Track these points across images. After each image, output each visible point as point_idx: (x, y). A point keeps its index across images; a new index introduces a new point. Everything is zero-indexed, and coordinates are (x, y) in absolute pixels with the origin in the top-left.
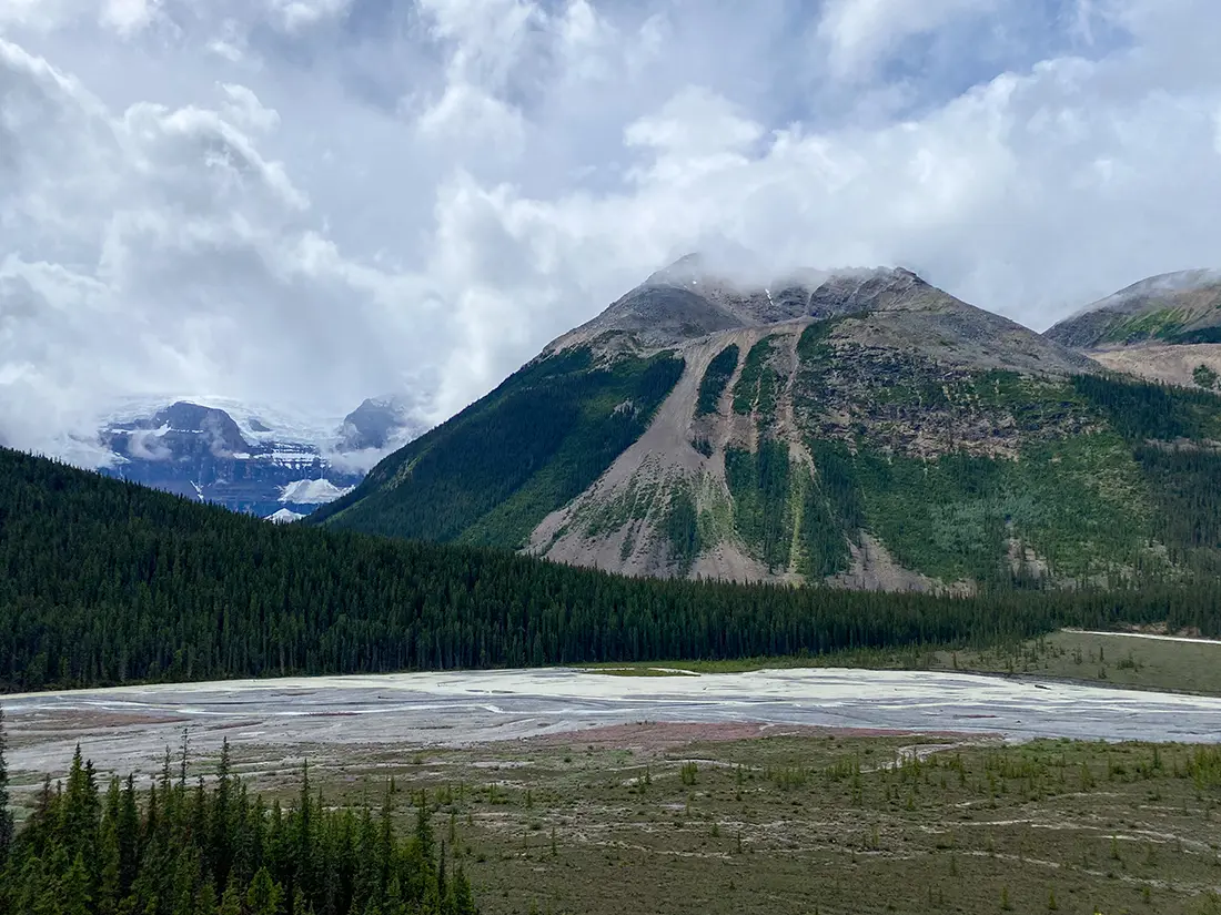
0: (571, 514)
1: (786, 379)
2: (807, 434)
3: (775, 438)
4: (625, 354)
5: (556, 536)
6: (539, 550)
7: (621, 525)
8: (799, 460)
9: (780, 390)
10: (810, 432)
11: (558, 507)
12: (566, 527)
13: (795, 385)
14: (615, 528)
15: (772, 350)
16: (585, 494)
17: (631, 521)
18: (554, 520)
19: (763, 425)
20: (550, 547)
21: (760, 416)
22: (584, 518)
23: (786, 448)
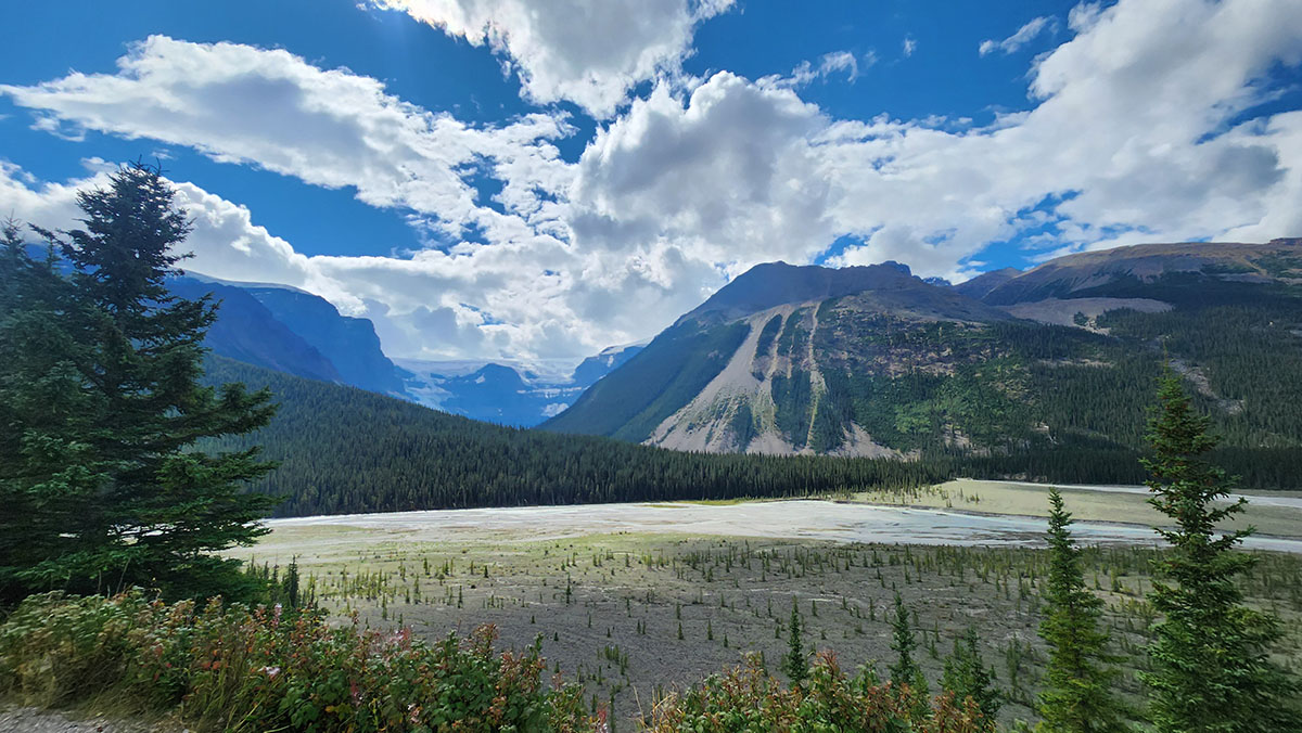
0: (679, 418)
1: (810, 333)
2: (822, 366)
3: (802, 369)
4: (716, 324)
5: (670, 431)
6: (659, 439)
7: (707, 423)
8: (816, 381)
9: (806, 340)
10: (824, 364)
11: (673, 413)
12: (676, 425)
13: (814, 337)
14: (704, 425)
15: (802, 317)
16: (689, 405)
17: (713, 420)
18: (670, 421)
19: (795, 361)
20: (665, 437)
21: (794, 356)
22: (686, 420)
23: (808, 374)
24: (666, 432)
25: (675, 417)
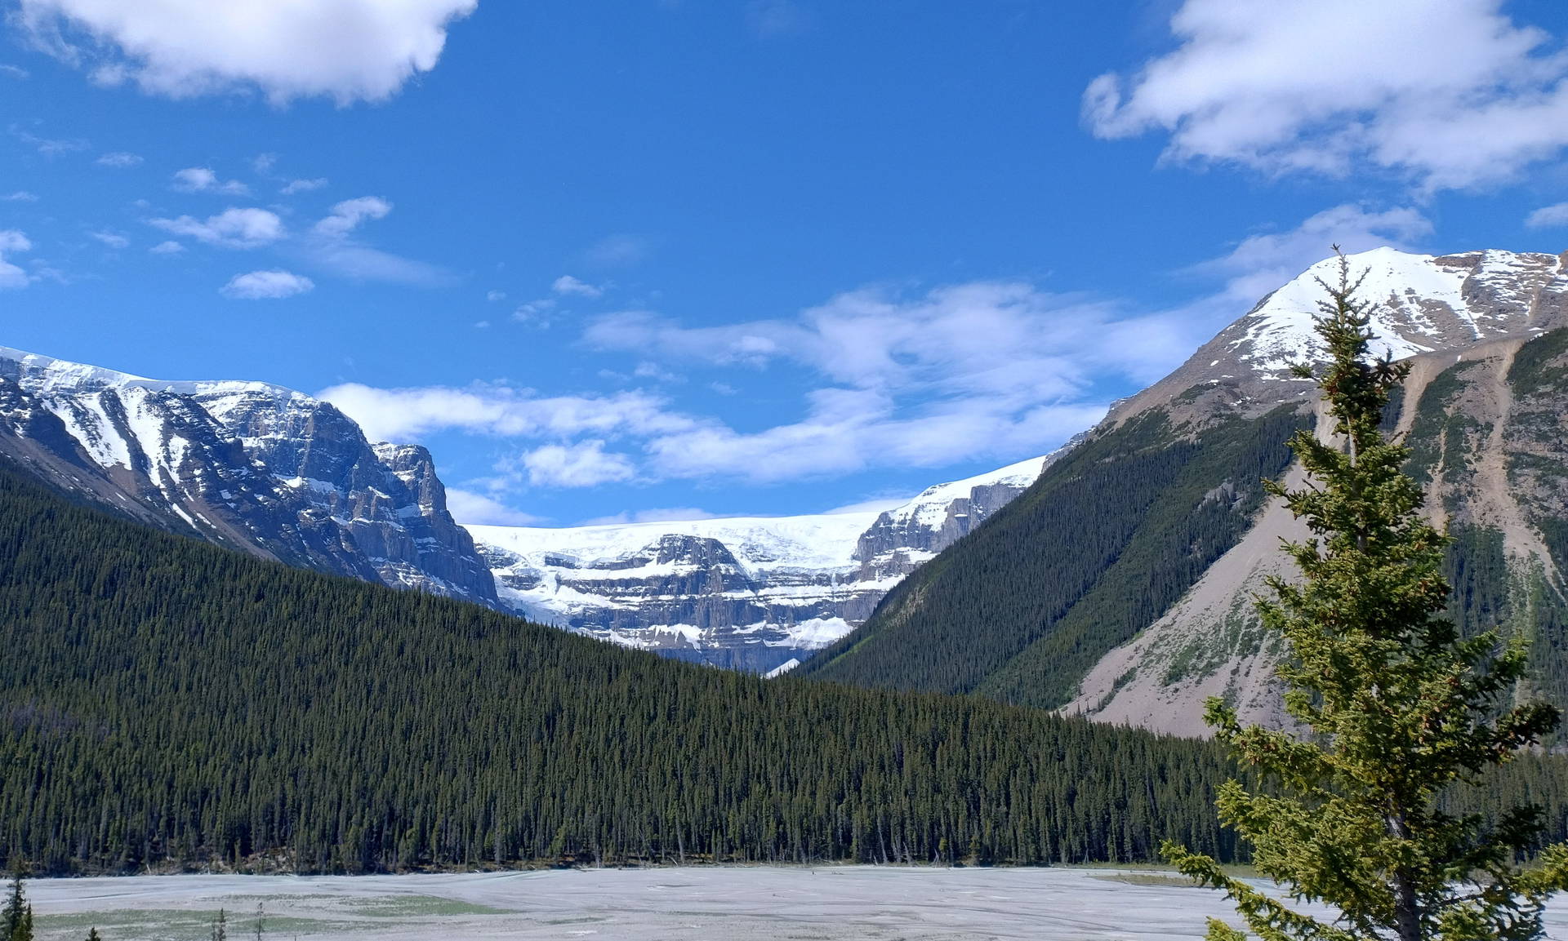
0: (1142, 653)
1: (1490, 427)
2: (1537, 512)
3: (1477, 521)
4: (1221, 416)
5: (1119, 684)
6: (1093, 704)
7: (1218, 665)
8: (1522, 552)
9: (1480, 446)
10: (1542, 507)
11: (1123, 640)
12: (1134, 670)
13: (1507, 436)
14: (1210, 669)
15: (1462, 385)
16: (1163, 621)
17: (1234, 661)
18: (1116, 661)
19: (1453, 502)
20: (1110, 697)
21: (1450, 488)
22: (1160, 658)
23: (1495, 537)
24: (1108, 688)
25: (1128, 649)
